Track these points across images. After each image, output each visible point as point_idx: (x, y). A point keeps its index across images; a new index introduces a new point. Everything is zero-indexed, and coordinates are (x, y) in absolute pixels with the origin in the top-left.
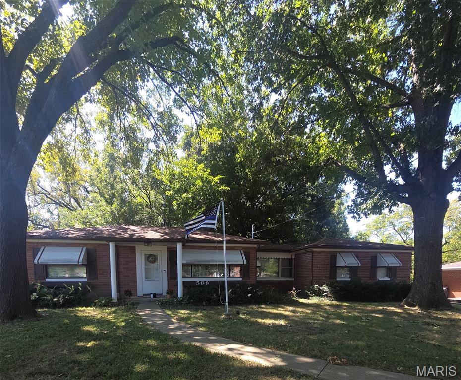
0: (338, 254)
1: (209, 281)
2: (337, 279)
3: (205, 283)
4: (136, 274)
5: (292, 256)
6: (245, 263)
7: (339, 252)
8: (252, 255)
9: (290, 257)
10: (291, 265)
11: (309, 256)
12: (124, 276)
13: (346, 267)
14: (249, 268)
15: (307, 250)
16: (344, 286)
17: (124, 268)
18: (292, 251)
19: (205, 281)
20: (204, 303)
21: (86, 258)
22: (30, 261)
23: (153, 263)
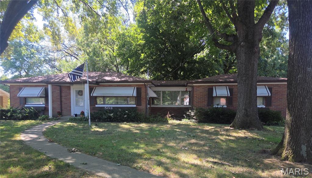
1: (113, 107)
2: (215, 107)
3: (110, 108)
4: (71, 102)
7: (215, 86)
8: (143, 90)
12: (64, 104)
14: (141, 99)
17: (64, 99)
20: (97, 120)
21: (45, 93)
23: (81, 96)
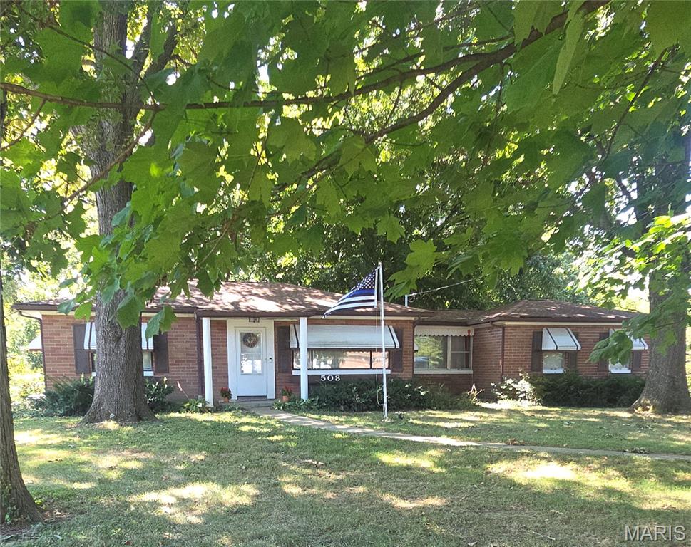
0: (545, 331)
1: (341, 375)
2: (544, 372)
3: (335, 378)
4: (226, 365)
5: (469, 332)
6: (398, 346)
7: (547, 327)
8: (406, 334)
9: (467, 335)
10: (467, 348)
11: (498, 334)
13: (556, 351)
14: (402, 354)
15: (494, 323)
16: (552, 383)
18: (469, 324)
19: (334, 376)
22: (69, 345)
23: (252, 347)
